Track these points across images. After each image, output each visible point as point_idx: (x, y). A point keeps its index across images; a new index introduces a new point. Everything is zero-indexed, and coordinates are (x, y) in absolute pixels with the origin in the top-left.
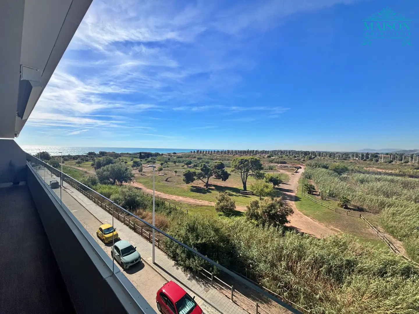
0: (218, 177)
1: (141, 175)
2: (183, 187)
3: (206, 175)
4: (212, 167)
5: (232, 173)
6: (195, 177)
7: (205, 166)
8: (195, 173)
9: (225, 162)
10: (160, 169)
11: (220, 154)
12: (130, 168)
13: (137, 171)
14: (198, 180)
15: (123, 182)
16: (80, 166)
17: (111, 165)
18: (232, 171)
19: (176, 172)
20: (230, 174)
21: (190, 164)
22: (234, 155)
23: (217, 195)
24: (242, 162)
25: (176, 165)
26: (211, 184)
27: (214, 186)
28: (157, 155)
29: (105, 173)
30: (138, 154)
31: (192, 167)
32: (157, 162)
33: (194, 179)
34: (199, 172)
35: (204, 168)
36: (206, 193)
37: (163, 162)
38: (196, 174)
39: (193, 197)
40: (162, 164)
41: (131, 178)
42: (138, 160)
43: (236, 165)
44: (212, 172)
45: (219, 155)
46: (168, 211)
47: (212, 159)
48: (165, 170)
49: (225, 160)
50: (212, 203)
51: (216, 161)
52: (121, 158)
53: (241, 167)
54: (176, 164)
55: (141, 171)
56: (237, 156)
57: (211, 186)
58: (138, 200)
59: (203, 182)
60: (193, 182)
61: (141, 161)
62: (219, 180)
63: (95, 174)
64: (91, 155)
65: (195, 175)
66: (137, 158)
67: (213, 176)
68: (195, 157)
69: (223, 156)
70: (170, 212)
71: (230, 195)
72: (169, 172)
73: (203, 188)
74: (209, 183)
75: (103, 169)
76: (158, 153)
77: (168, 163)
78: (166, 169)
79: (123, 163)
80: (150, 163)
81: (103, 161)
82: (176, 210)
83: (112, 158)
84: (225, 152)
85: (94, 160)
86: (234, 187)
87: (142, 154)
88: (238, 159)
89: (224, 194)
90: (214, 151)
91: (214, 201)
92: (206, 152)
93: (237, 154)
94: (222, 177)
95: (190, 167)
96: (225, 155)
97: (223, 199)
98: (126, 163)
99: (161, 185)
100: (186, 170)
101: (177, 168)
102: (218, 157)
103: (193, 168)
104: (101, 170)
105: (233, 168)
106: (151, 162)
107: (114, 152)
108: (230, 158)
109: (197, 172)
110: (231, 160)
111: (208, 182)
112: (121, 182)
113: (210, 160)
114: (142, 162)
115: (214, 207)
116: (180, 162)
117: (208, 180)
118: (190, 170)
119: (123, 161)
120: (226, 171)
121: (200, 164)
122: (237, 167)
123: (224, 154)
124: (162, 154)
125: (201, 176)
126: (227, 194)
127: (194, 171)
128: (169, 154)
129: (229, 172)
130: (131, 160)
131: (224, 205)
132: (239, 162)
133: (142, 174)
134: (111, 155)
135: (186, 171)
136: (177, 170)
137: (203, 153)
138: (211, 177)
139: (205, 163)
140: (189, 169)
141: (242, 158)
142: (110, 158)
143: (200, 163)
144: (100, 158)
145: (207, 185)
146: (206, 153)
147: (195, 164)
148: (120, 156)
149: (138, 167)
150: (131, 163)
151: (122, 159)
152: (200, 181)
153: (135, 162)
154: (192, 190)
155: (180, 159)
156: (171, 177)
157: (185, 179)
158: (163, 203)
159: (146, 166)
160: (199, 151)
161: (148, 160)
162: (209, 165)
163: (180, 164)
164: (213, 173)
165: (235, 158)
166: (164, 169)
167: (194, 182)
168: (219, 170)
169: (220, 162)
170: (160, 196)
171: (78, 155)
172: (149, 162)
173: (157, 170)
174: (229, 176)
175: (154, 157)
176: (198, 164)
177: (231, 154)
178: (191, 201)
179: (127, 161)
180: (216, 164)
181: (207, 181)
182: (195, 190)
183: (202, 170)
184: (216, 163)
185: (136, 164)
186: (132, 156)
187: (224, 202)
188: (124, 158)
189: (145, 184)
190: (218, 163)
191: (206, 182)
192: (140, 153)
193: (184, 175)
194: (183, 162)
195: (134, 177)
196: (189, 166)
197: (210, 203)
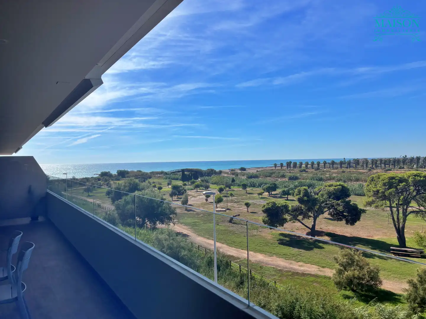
0: (337, 216)
1: (186, 210)
2: (263, 234)
3: (309, 211)
4: (322, 195)
5: (368, 208)
6: (287, 217)
7: (306, 194)
8: (286, 207)
9: (351, 186)
10: (218, 199)
11: (337, 168)
12: (168, 198)
13: (179, 203)
14: (294, 222)
15: (158, 223)
16: (89, 196)
17: (137, 193)
18: (369, 204)
19: (247, 205)
20: (364, 211)
21: (275, 190)
22: (370, 170)
23: (337, 253)
24: (391, 183)
25: (246, 191)
26: (321, 230)
27: (329, 234)
28: (211, 172)
29: (129, 207)
30: (179, 173)
31: (279, 195)
32: (211, 186)
33: (285, 220)
34: (294, 205)
35: (305, 198)
36: (311, 249)
37: (223, 186)
38: (289, 211)
39: (285, 256)
40: (221, 190)
41: (171, 216)
42: (180, 183)
43: (378, 191)
44: (323, 205)
45: (336, 171)
46: (238, 279)
47: (321, 180)
48: (227, 201)
49: (351, 180)
50: (325, 269)
51: (330, 183)
52: (151, 180)
53: (390, 194)
54: (247, 189)
55: (185, 202)
56: (379, 171)
57: (322, 236)
58: (184, 255)
59: (303, 227)
60: (283, 226)
61: (185, 185)
62: (339, 222)
63: (113, 208)
64: (105, 177)
65: (287, 211)
66: (177, 179)
67: (326, 215)
68: (283, 176)
69: (343, 172)
70: (242, 283)
71: (366, 255)
72: (235, 205)
73: (304, 238)
74: (317, 228)
75: (125, 200)
76: (212, 170)
77: (232, 187)
78: (228, 199)
79: (156, 189)
80: (201, 188)
81: (125, 186)
82: (252, 278)
83: (137, 181)
84: (349, 163)
85: (108, 185)
86: (376, 238)
87: (186, 173)
88: (382, 178)
89: (352, 253)
90: (325, 163)
91: (331, 267)
92: (307, 164)
93: (377, 167)
94: (345, 217)
95: (275, 196)
96: (348, 170)
97: (350, 263)
98: (160, 188)
99: (221, 230)
100: (267, 202)
101: (250, 198)
102: (334, 175)
103: (281, 197)
104: (121, 202)
105: (370, 197)
106: (202, 186)
107: (140, 171)
108: (360, 176)
109: (290, 206)
110: (366, 181)
111: (314, 226)
112: (155, 224)
113: (316, 182)
114: (186, 187)
115: (330, 278)
116: (253, 185)
117: (315, 222)
118: (276, 202)
119: (155, 186)
120: (355, 203)
121: (296, 190)
122: (380, 195)
123: (347, 168)
124: (220, 172)
125: (300, 214)
126: (358, 252)
127: (285, 204)
128: (232, 170)
129: (361, 207)
130: (169, 184)
131: (354, 275)
132: (384, 184)
133: (188, 209)
134: (136, 176)
135: (268, 204)
136: (250, 202)
137: (300, 167)
138: (321, 216)
139: (306, 188)
140: (273, 200)
141: (391, 174)
142: (134, 182)
143: (296, 187)
144: (120, 182)
145: (313, 232)
146: (306, 166)
147: (286, 189)
148: (150, 178)
149: (179, 197)
150: (169, 189)
151: (154, 183)
152: (298, 224)
153: (175, 188)
154: (282, 243)
155: (253, 180)
156: (239, 215)
157: (267, 219)
158: (228, 265)
159: (193, 194)
160: (291, 162)
161: (196, 183)
162: (316, 190)
163: (254, 189)
164: (325, 208)
165: (373, 176)
166: (225, 199)
167: (285, 225)
168: (339, 202)
169: (340, 185)
170: (221, 250)
171: (86, 178)
172: (197, 186)
173: (212, 201)
174: (363, 216)
175: (206, 178)
176: (292, 189)
177: (363, 166)
178: (281, 263)
179: (162, 186)
180: (332, 189)
181: (313, 223)
182: (288, 241)
183: (300, 200)
184: (330, 186)
185: (177, 192)
186: (168, 176)
187: (354, 270)
188: (156, 180)
189: (193, 226)
190: (335, 186)
191: (311, 227)
192: (183, 171)
193: (264, 211)
194: (260, 186)
195: (176, 214)
196: (273, 193)
197: (321, 269)
